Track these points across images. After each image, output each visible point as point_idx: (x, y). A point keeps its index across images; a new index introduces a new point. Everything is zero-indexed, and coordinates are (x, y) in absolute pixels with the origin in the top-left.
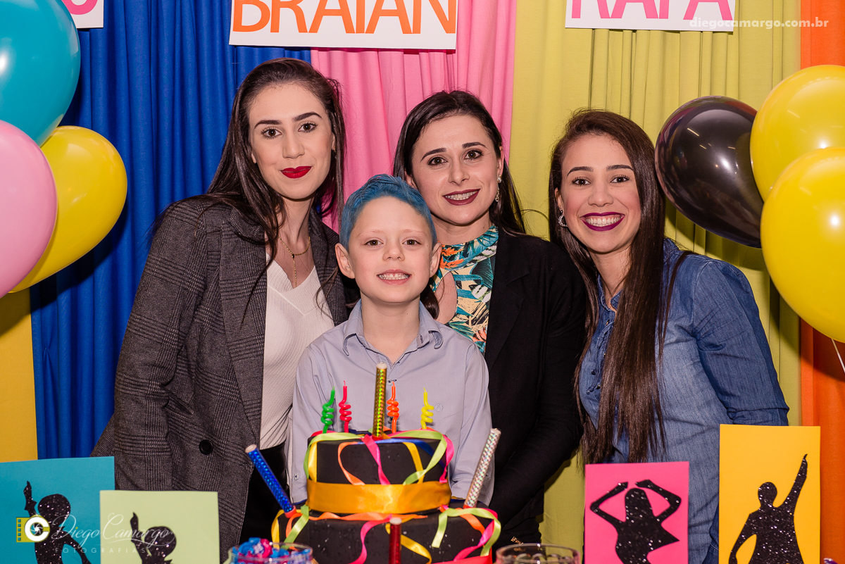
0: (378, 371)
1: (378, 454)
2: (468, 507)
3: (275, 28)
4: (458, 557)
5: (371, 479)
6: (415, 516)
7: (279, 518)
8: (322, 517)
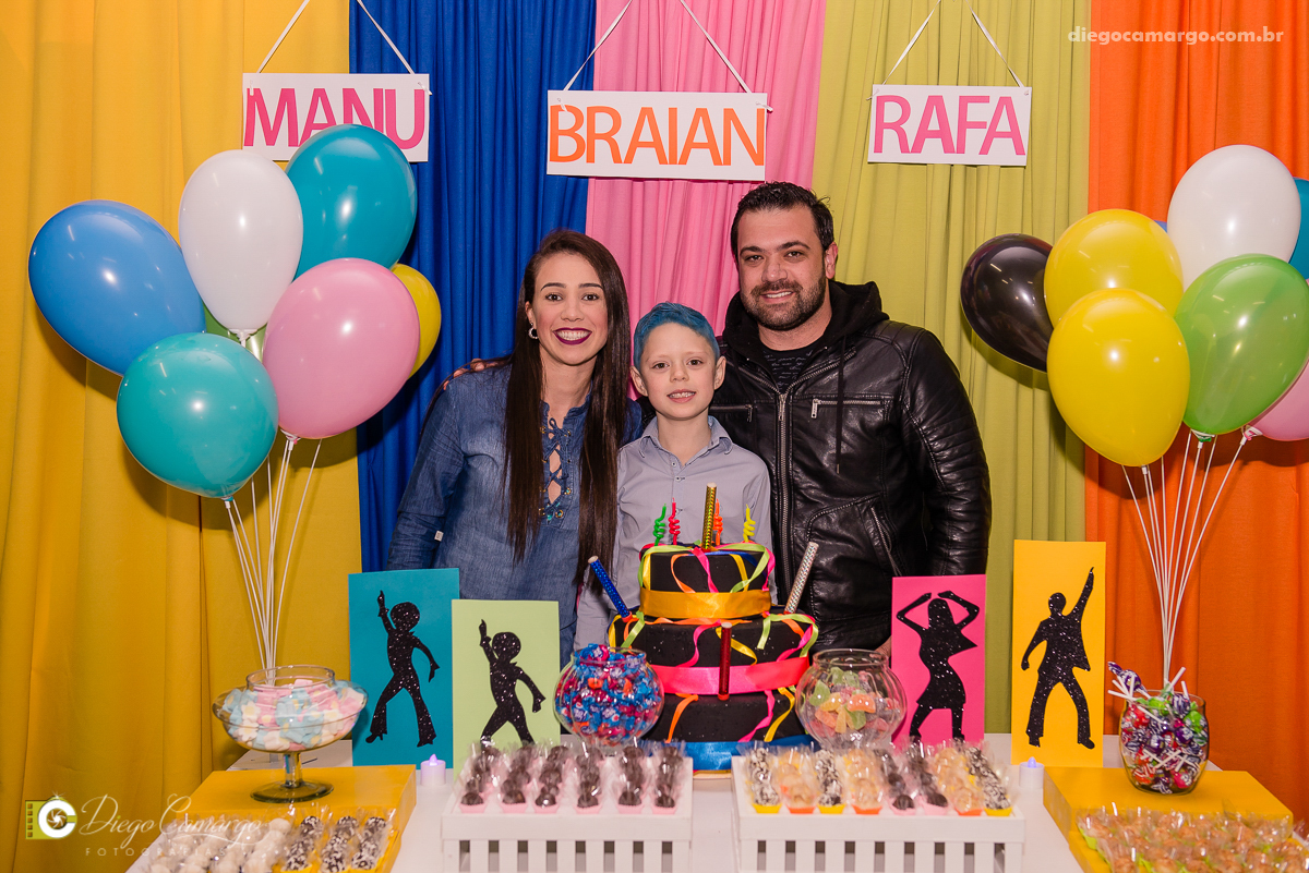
2: (788, 613)
3: (591, 159)
5: (701, 587)
6: (741, 621)
8: (656, 622)
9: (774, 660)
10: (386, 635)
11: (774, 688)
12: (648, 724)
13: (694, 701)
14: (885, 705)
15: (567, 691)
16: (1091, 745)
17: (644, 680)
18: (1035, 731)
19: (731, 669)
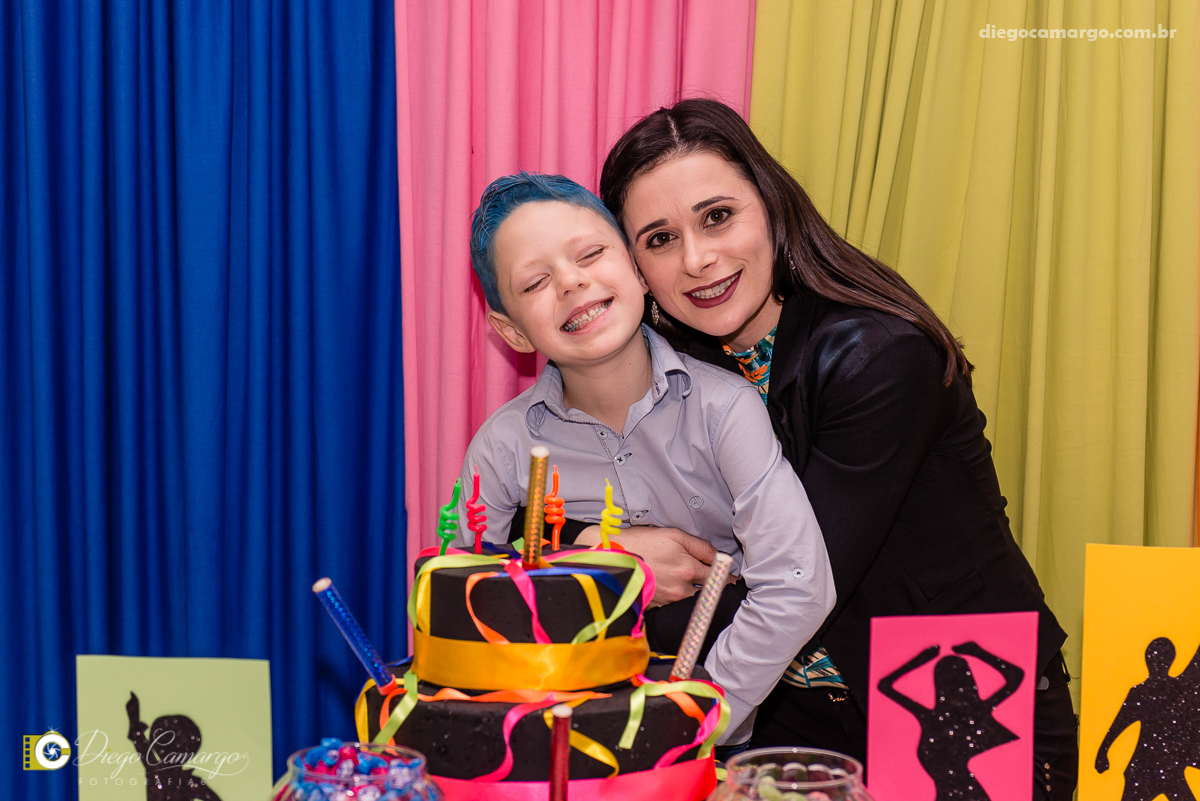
1: (531, 592)
2: (678, 680)
4: (661, 762)
5: (519, 632)
6: (592, 695)
7: (367, 693)
8: (440, 696)
9: (651, 767)
19: (572, 786)
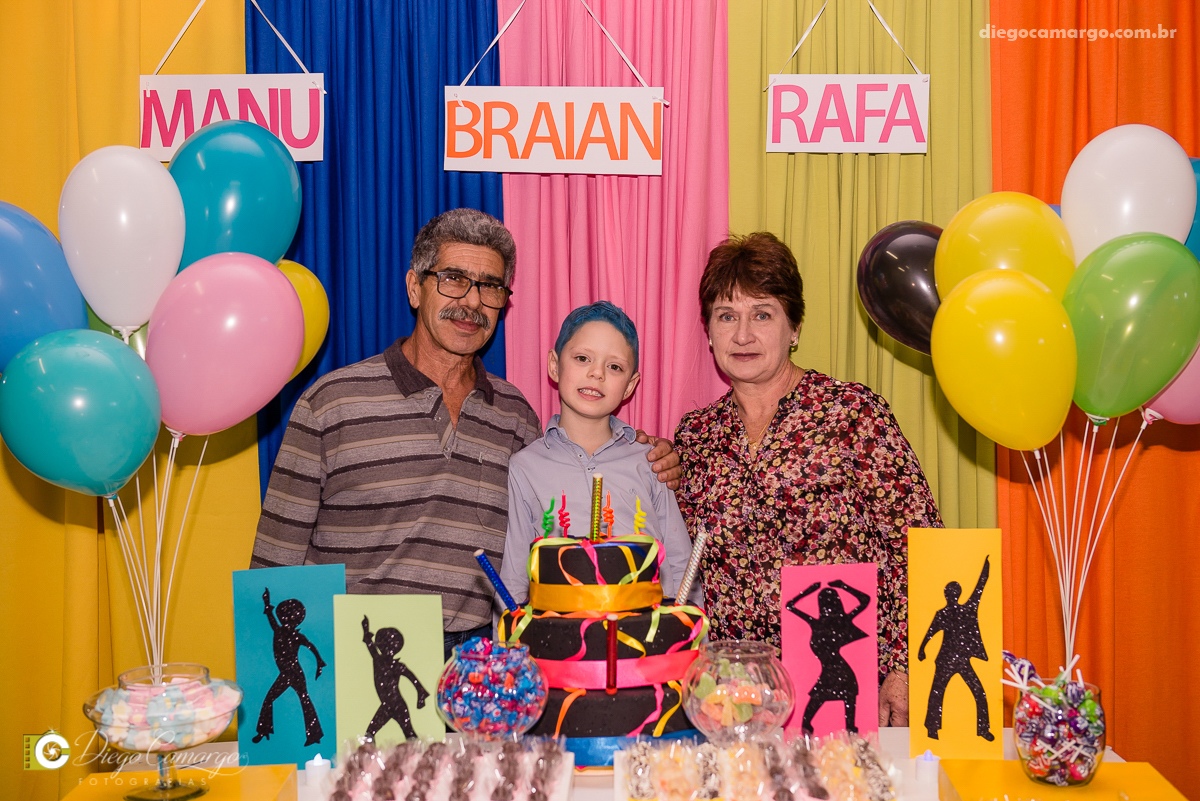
0: (594, 480)
1: (595, 557)
2: (678, 605)
3: (488, 155)
4: (670, 650)
5: (588, 579)
6: (630, 614)
7: (505, 618)
8: (544, 615)
9: (664, 653)
10: (272, 633)
11: (664, 681)
12: (531, 719)
13: (580, 696)
14: (772, 697)
15: (449, 686)
16: (990, 738)
17: (528, 675)
18: (933, 724)
19: (619, 662)
